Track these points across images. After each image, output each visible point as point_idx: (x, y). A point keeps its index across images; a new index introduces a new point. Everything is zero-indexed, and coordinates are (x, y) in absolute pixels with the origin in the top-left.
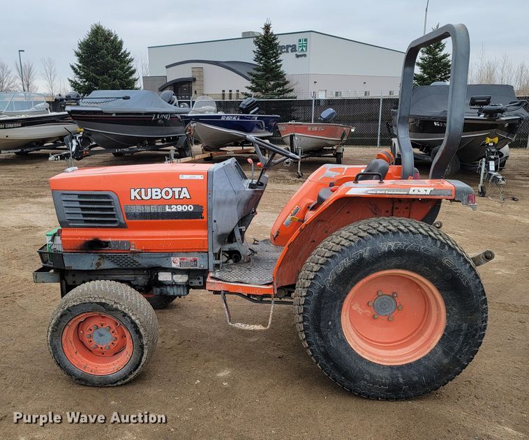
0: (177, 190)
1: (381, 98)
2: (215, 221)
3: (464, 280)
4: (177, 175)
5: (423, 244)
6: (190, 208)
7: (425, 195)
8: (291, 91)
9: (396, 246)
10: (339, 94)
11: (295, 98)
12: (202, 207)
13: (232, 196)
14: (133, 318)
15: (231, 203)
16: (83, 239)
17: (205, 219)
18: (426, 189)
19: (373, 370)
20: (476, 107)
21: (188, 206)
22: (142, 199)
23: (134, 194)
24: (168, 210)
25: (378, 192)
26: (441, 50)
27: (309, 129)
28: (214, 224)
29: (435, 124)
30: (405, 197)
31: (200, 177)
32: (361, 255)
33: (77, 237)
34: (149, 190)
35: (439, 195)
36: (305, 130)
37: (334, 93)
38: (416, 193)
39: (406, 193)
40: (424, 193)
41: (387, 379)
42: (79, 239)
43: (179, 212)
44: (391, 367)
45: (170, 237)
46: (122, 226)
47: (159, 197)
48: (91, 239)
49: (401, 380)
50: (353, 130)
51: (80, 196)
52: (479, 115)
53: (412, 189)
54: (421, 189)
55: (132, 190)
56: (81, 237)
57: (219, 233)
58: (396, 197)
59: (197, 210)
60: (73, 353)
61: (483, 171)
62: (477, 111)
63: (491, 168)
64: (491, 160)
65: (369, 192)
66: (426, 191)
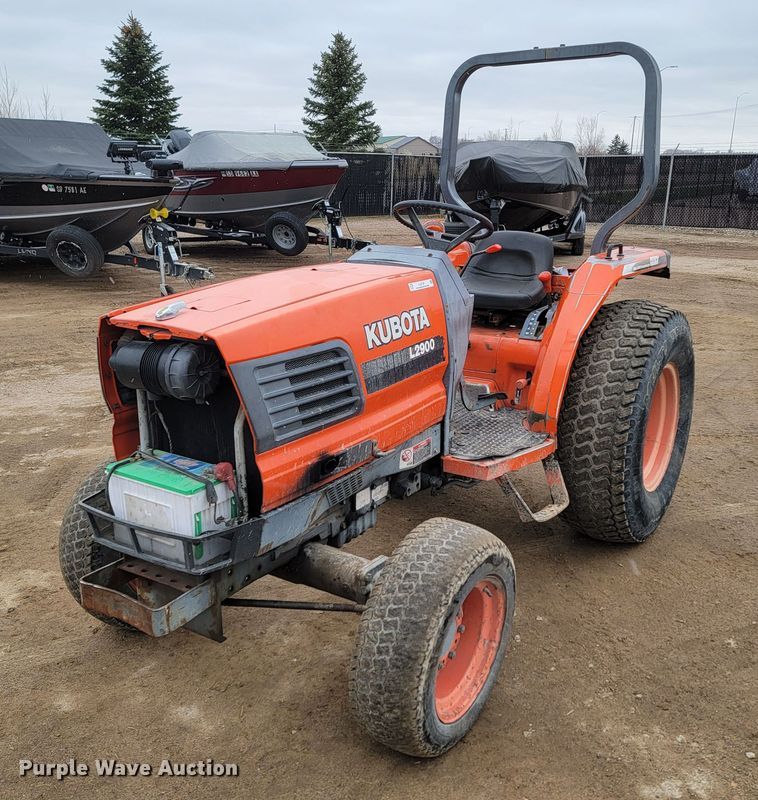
0: (415, 314)
2: (456, 360)
6: (432, 345)
12: (442, 338)
13: (463, 310)
16: (302, 465)
18: (656, 257)
21: (429, 341)
22: (383, 344)
23: (371, 335)
24: (412, 356)
28: (456, 364)
29: (45, 188)
33: (291, 465)
34: (386, 321)
38: (653, 263)
42: (295, 468)
43: (423, 357)
47: (399, 335)
48: (315, 460)
51: (290, 364)
52: (128, 172)
53: (651, 259)
55: (367, 328)
56: (299, 461)
59: (438, 347)
61: (162, 264)
62: (123, 166)
63: (174, 256)
64: (170, 243)
65: (634, 269)
66: (656, 260)
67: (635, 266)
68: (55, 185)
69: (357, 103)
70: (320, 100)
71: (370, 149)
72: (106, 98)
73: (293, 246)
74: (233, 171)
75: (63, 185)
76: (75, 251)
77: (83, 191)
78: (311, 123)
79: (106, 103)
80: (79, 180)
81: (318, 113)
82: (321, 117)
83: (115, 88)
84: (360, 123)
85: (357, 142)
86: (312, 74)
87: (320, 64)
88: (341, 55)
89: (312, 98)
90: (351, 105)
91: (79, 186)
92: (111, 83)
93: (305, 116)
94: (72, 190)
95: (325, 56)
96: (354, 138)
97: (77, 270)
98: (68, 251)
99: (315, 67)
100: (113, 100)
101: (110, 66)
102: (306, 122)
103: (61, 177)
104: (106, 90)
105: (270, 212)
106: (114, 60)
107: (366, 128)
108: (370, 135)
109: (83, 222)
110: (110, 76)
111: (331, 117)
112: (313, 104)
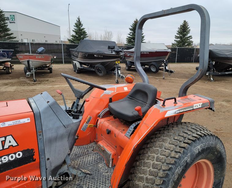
1: (62, 44)
2: (48, 159)
6: (19, 155)
8: (15, 38)
9: (201, 148)
10: (34, 41)
11: (18, 41)
12: (32, 150)
13: (62, 131)
15: (62, 137)
17: (37, 160)
18: (200, 104)
20: (110, 49)
21: (15, 154)
26: (82, 26)
27: (37, 57)
29: (95, 56)
32: (186, 161)
35: (205, 107)
36: (34, 58)
37: (32, 40)
38: (196, 107)
39: (192, 109)
40: (199, 107)
43: (5, 164)
50: (55, 57)
52: (112, 53)
54: (198, 104)
57: (53, 168)
59: (27, 155)
61: (117, 74)
62: (111, 51)
63: (120, 73)
64: (119, 70)
65: (177, 112)
66: (200, 105)
67: (178, 111)
68: (97, 55)
69: (188, 36)
70: (178, 36)
71: (190, 47)
72: (129, 36)
73: (155, 71)
74: (143, 52)
75: (98, 55)
76: (100, 70)
77: (102, 57)
78: (176, 41)
79: (129, 37)
80: (101, 54)
81: (178, 38)
82: (179, 39)
83: (131, 34)
84: (188, 41)
85: (187, 45)
86: (177, 30)
87: (179, 27)
88: (185, 25)
89: (177, 35)
90: (186, 36)
91: (101, 55)
92: (131, 33)
93: (175, 39)
94: (100, 56)
95: (181, 26)
96: (186, 44)
97: (100, 74)
98: (99, 70)
99: (178, 28)
100: (131, 36)
101: (131, 29)
102: (175, 41)
103: (98, 53)
104: (130, 35)
105: (151, 62)
106: (132, 28)
107: (190, 42)
108: (190, 43)
109: (102, 64)
110: (130, 31)
111: (181, 39)
112: (177, 36)
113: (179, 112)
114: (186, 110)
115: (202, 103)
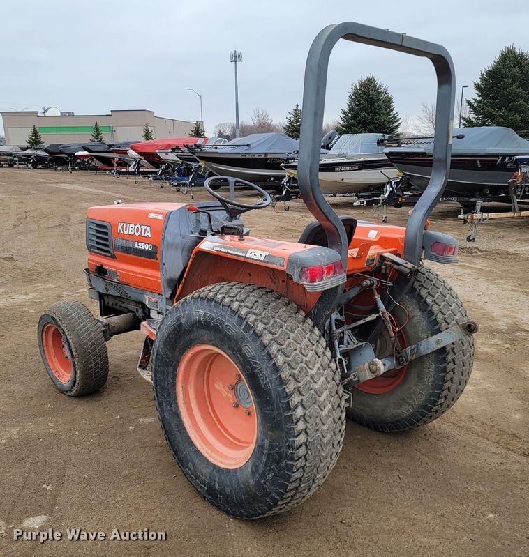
0: (144, 227)
2: (164, 264)
3: (263, 381)
4: (146, 213)
5: (228, 321)
6: (150, 248)
7: (259, 260)
13: (178, 240)
14: (68, 337)
15: (177, 247)
16: (96, 264)
17: (158, 261)
18: (261, 252)
19: (197, 461)
21: (149, 245)
22: (124, 233)
23: (120, 227)
24: (136, 247)
25: (223, 250)
28: (164, 267)
30: (242, 259)
31: (161, 217)
33: (94, 261)
34: (128, 225)
35: (272, 263)
38: (252, 256)
39: (244, 255)
40: (258, 257)
41: (206, 477)
42: (94, 263)
43: (143, 250)
44: (214, 466)
45: (139, 274)
46: (113, 257)
47: (132, 233)
48: (99, 265)
49: (217, 486)
51: (97, 225)
53: (250, 250)
54: (258, 253)
55: (119, 223)
56: (96, 262)
57: (168, 277)
58: (236, 258)
60: (53, 357)
65: (216, 248)
66: (261, 255)
67: (218, 247)
113: (219, 250)
114: (231, 252)
115: (267, 254)
